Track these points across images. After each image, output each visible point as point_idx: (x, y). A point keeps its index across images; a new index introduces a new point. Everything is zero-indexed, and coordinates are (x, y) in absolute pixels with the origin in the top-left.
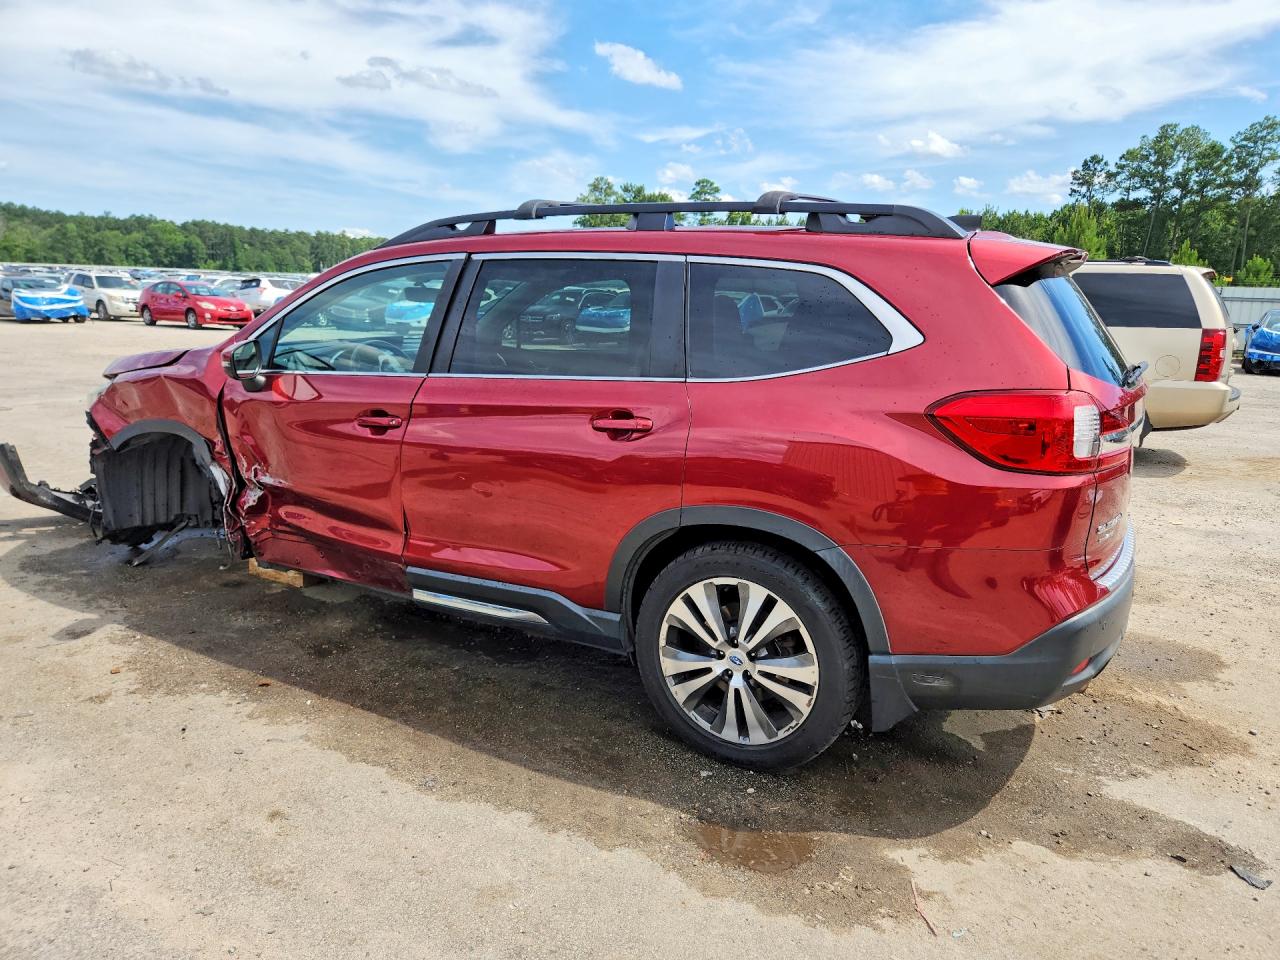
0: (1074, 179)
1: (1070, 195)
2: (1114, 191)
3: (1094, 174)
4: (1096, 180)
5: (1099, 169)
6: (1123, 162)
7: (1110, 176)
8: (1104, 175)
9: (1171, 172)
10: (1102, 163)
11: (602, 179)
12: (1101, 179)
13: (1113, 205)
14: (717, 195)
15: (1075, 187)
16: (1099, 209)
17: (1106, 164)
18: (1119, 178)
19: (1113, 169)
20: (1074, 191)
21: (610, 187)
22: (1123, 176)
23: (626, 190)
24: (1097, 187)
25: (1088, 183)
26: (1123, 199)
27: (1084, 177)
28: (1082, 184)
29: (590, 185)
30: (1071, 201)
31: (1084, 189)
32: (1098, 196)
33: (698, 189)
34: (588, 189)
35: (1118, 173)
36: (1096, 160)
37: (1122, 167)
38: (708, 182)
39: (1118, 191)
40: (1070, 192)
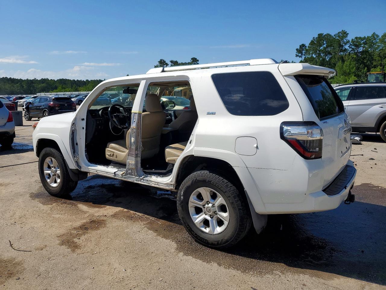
7: (307, 50)
9: (322, 48)
15: (298, 54)
17: (306, 47)
21: (165, 62)
31: (300, 55)
36: (303, 46)
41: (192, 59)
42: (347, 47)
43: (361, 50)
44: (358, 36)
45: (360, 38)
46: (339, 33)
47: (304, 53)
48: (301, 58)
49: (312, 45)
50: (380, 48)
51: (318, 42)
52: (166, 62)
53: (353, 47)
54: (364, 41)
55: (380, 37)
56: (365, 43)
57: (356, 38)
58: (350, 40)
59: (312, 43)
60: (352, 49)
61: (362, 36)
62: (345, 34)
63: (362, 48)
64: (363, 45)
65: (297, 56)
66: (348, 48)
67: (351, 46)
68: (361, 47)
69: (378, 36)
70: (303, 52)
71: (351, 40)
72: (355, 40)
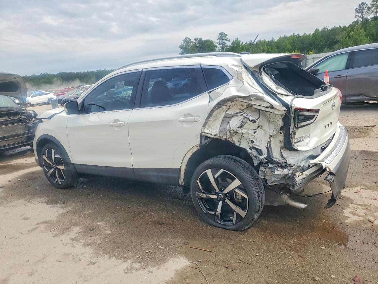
0: (357, 11)
1: (355, 17)
2: (371, 14)
3: (363, 9)
4: (364, 11)
5: (364, 7)
6: (373, 3)
8: (366, 9)
10: (366, 5)
11: (187, 38)
12: (365, 10)
13: (371, 18)
14: (227, 37)
16: (367, 20)
18: (372, 9)
19: (370, 6)
20: (356, 15)
22: (374, 8)
23: (196, 40)
24: (364, 13)
25: (362, 12)
26: (375, 16)
27: (360, 10)
28: (359, 13)
29: (183, 40)
30: (356, 19)
32: (365, 17)
33: (220, 36)
34: (183, 41)
35: (372, 7)
37: (373, 5)
38: (223, 33)
39: (372, 13)
40: (355, 16)
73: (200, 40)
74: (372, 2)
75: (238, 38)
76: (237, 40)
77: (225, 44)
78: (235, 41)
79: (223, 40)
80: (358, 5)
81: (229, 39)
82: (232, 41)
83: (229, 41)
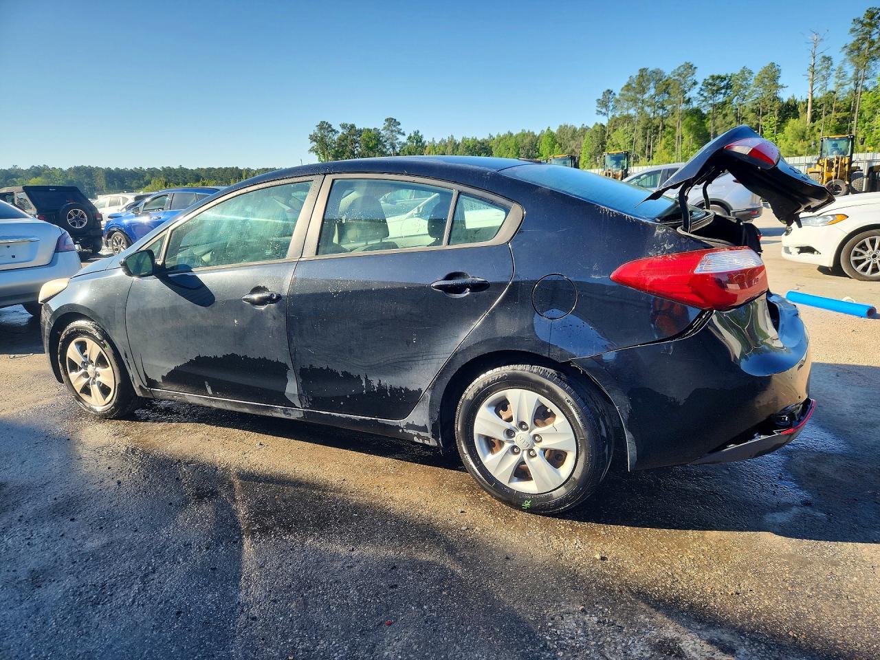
41: (387, 120)
42: (693, 93)
43: (721, 100)
44: (716, 74)
45: (719, 77)
46: (679, 67)
47: (611, 108)
48: (605, 116)
49: (628, 90)
50: (756, 96)
51: (640, 84)
52: (334, 127)
53: (706, 94)
54: (725, 82)
55: (756, 73)
56: (728, 87)
57: (712, 77)
58: (700, 82)
59: (628, 87)
60: (703, 99)
61: (723, 75)
62: (690, 68)
63: (722, 96)
64: (723, 91)
65: (599, 112)
66: (698, 96)
67: (702, 93)
68: (721, 93)
69: (750, 73)
70: (610, 104)
71: (703, 81)
72: (710, 81)
73: (353, 126)
74: (622, 89)
75: (418, 132)
76: (417, 133)
77: (397, 139)
78: (413, 135)
79: (392, 131)
80: (602, 94)
81: (402, 131)
82: (407, 135)
83: (404, 134)
